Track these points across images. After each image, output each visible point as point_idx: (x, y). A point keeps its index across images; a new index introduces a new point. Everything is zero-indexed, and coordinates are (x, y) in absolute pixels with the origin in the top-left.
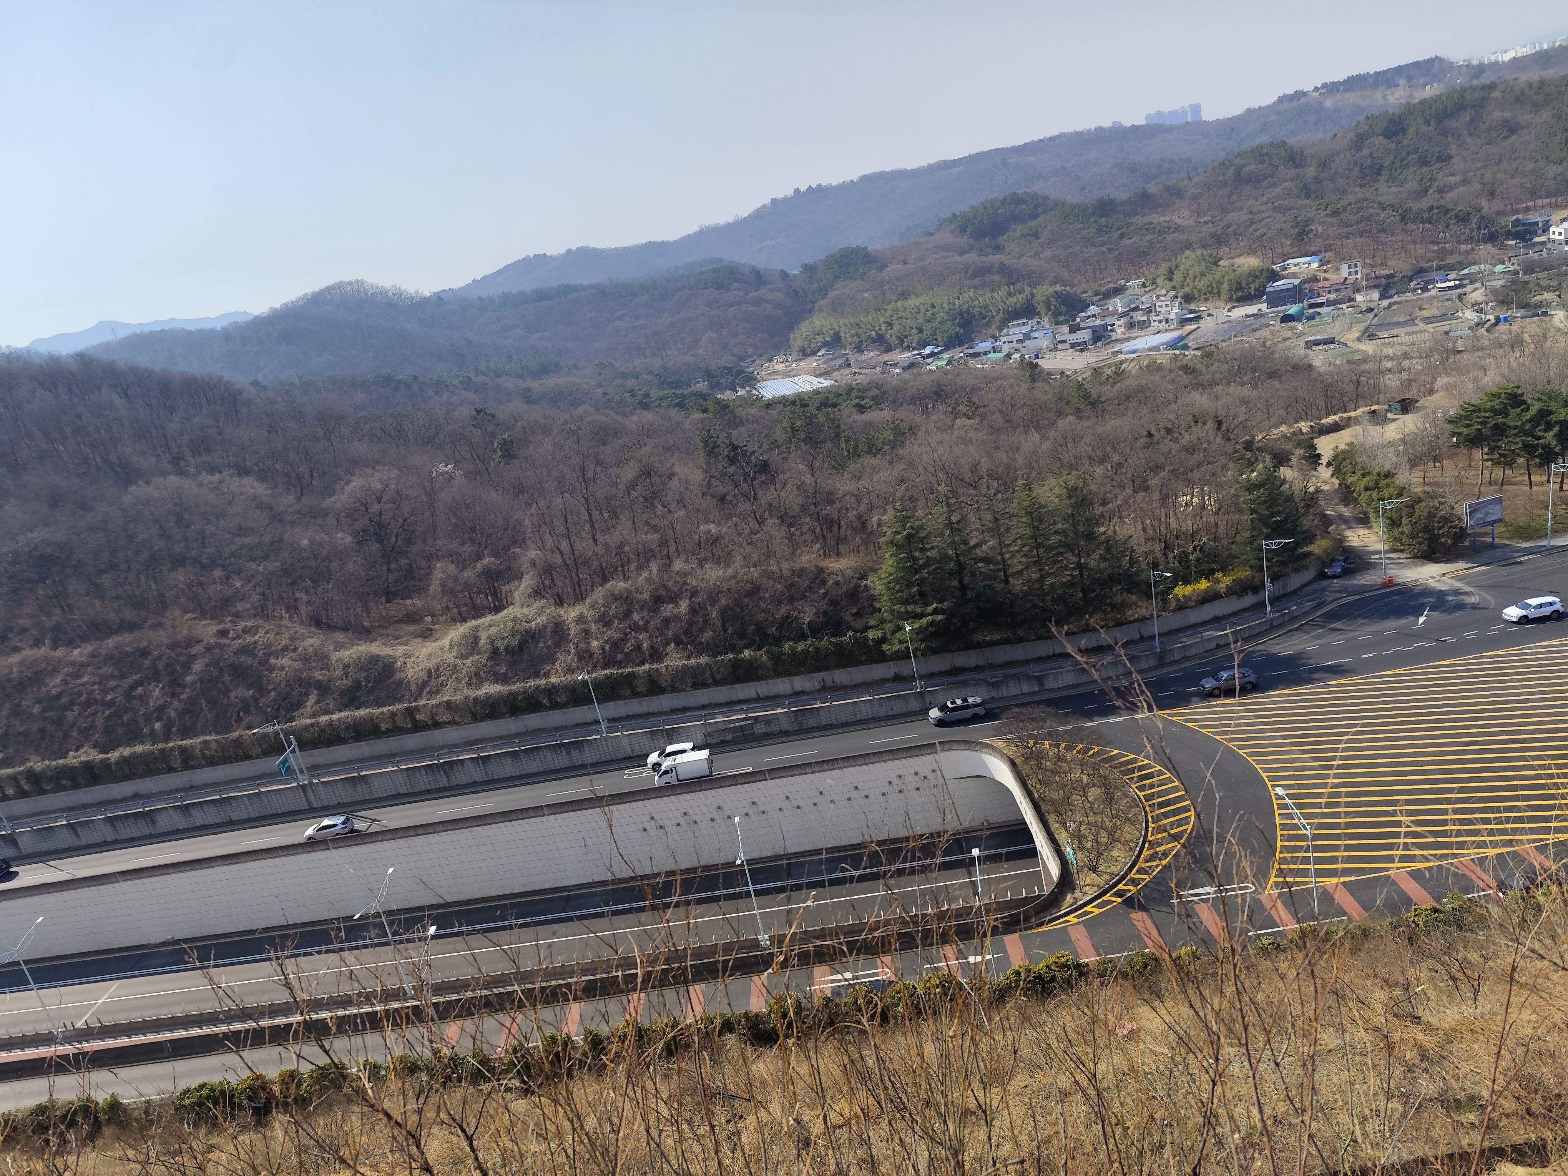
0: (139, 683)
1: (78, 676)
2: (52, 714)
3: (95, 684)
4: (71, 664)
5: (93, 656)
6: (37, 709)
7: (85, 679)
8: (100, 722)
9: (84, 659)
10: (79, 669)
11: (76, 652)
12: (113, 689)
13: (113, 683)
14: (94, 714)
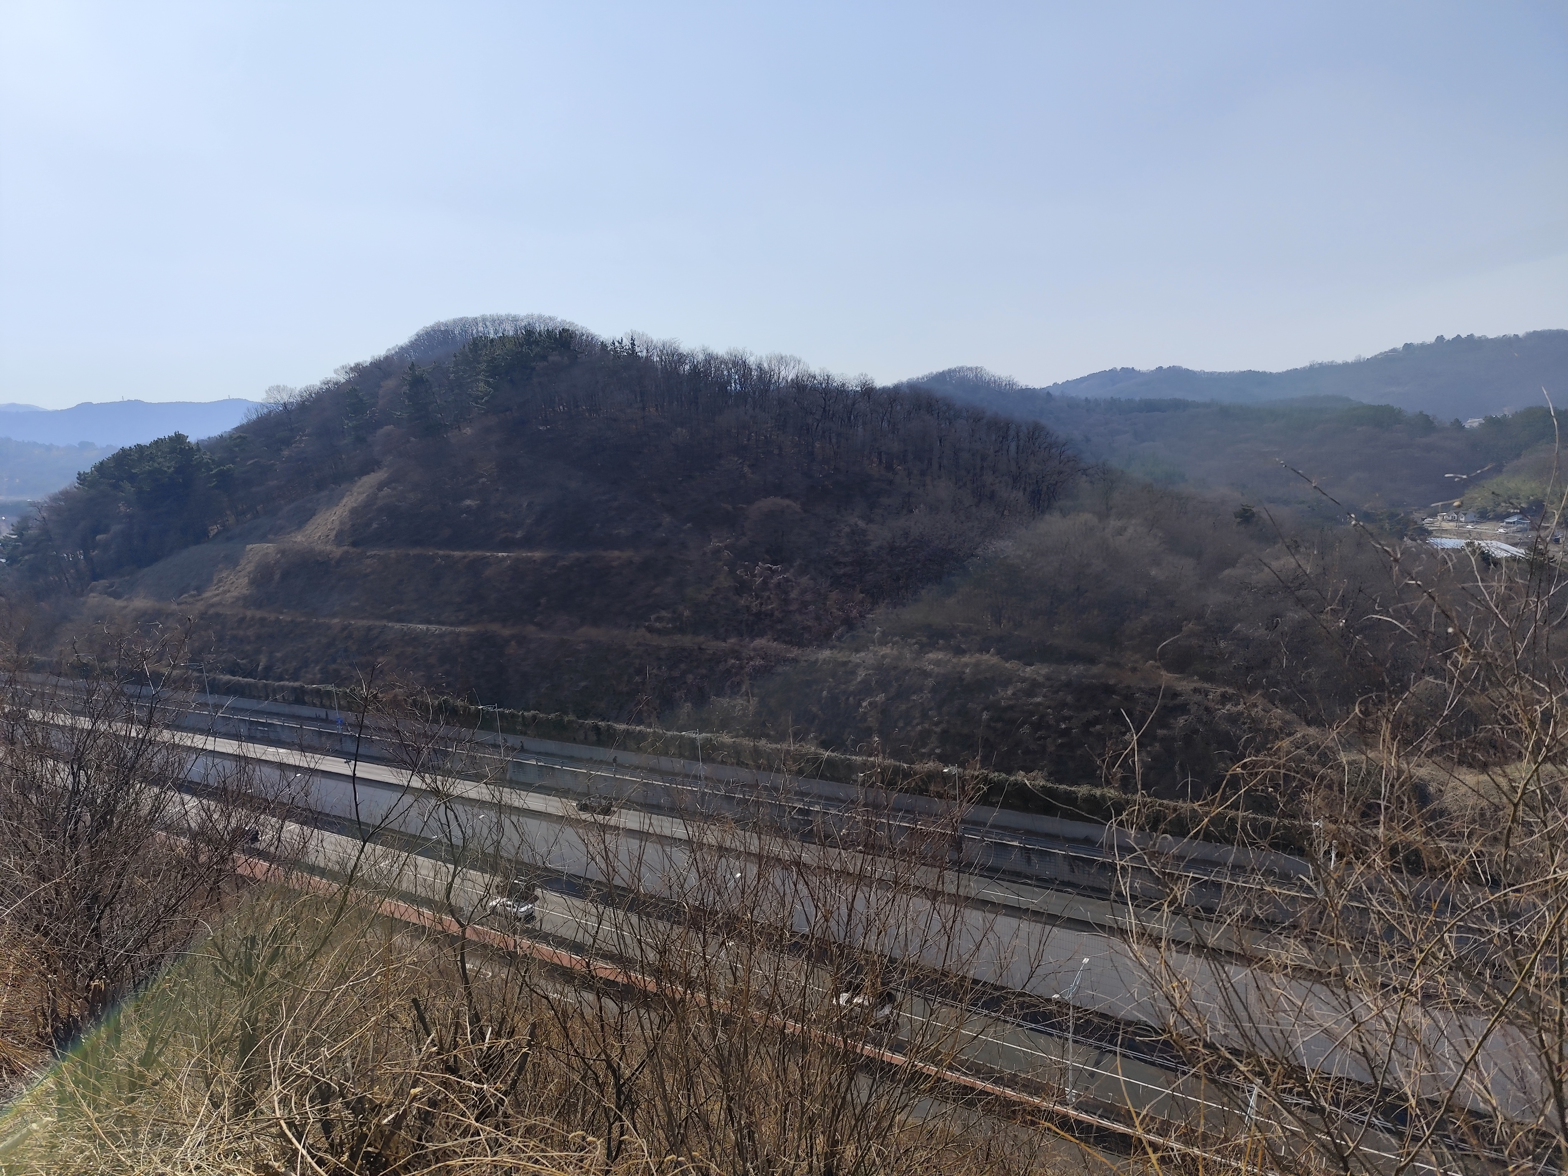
0: (1096, 721)
1: (1030, 693)
2: (999, 725)
3: (1049, 707)
4: (1024, 680)
5: (1048, 678)
6: (985, 716)
7: (1039, 700)
8: (1051, 748)
9: (1040, 679)
10: (1034, 687)
11: (1028, 669)
12: (1069, 718)
13: (1066, 712)
14: (1045, 738)
